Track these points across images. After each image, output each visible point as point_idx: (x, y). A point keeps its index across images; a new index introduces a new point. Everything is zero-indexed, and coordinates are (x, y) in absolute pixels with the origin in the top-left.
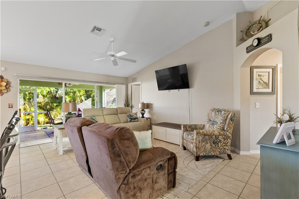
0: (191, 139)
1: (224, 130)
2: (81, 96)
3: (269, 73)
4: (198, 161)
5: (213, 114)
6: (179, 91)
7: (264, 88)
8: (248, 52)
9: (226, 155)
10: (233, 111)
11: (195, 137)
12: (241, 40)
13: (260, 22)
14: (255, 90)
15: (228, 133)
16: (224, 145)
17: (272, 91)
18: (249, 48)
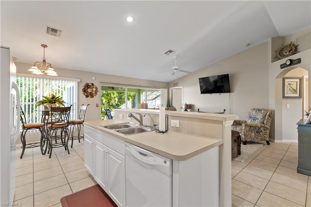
0: (240, 130)
1: (264, 123)
2: (115, 98)
3: (297, 82)
4: (246, 144)
5: (254, 112)
6: (220, 95)
7: (293, 93)
8: (281, 68)
9: (266, 141)
10: (270, 110)
11: (243, 128)
12: (275, 58)
13: (291, 46)
14: (286, 95)
15: (267, 126)
16: (264, 134)
17: (300, 96)
18: (282, 65)
